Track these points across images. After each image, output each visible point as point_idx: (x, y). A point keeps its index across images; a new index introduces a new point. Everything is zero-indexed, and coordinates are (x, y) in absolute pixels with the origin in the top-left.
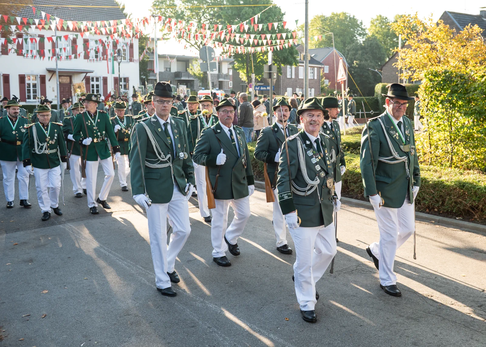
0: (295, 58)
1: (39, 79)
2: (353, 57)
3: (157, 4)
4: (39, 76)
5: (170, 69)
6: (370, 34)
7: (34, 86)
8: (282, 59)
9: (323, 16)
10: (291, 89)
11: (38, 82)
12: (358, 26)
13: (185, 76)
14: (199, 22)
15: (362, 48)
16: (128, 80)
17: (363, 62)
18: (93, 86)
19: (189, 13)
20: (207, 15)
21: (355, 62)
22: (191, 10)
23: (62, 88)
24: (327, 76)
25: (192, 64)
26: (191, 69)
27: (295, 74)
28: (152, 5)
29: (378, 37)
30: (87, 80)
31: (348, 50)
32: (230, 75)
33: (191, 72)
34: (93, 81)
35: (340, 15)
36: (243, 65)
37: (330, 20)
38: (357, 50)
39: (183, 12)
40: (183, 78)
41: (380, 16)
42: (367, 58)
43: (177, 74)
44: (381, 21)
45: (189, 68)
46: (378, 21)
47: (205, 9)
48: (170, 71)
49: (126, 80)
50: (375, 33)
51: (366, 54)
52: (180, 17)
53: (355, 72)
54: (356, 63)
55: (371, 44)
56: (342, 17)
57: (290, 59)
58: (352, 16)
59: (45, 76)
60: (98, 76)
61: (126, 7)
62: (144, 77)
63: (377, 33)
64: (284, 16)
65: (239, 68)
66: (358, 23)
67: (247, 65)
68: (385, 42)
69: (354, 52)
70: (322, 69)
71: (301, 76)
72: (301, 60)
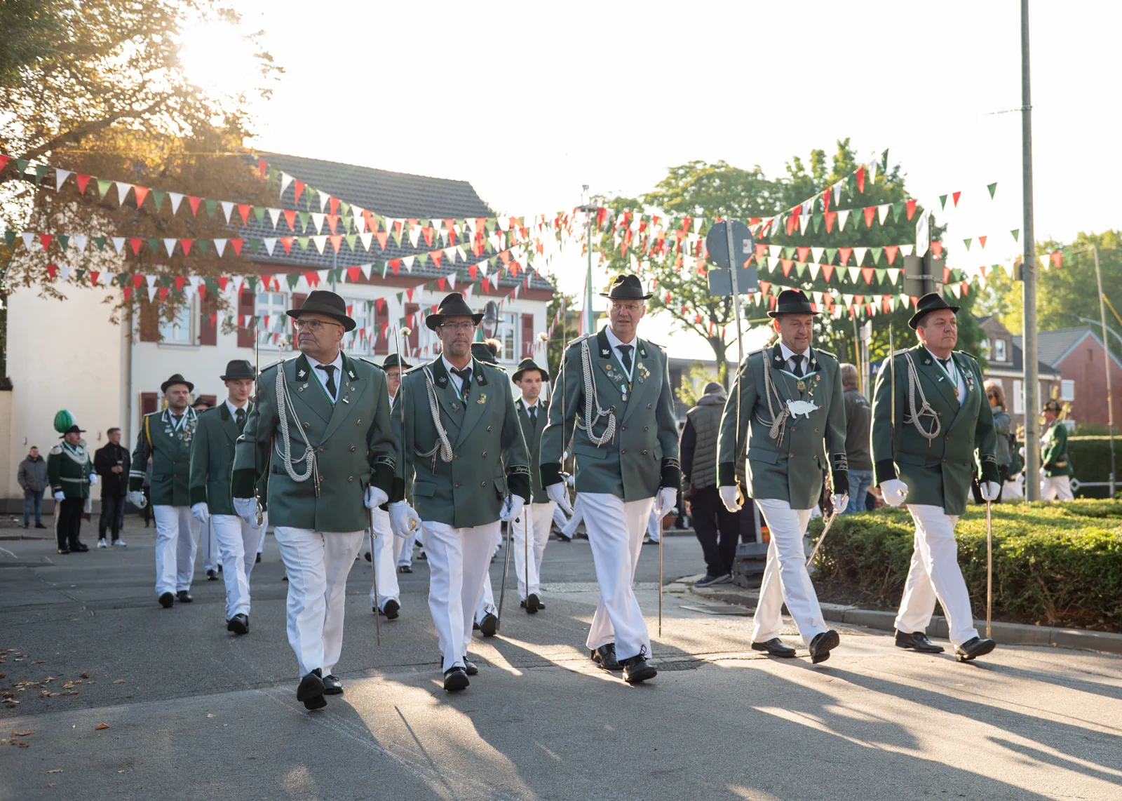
70: (1056, 387)
72: (992, 359)
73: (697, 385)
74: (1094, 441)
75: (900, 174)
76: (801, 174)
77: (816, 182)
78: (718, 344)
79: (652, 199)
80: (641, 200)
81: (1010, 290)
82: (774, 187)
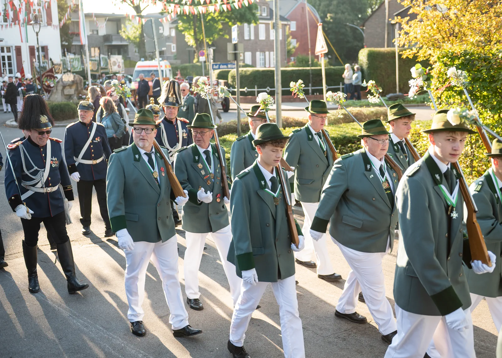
0: (254, 15)
5: (97, 31)
8: (239, 16)
10: (250, 53)
13: (116, 40)
16: (47, 50)
17: (339, 15)
18: (3, 58)
21: (328, 15)
24: (294, 35)
25: (125, 24)
26: (124, 32)
27: (254, 34)
32: (172, 37)
33: (124, 36)
34: (3, 51)
36: (190, 25)
40: (114, 43)
42: (344, 10)
43: (107, 38)
45: (121, 29)
48: (98, 33)
49: (45, 49)
51: (343, 4)
53: (329, 29)
54: (331, 18)
57: (249, 16)
60: (9, 44)
62: (67, 44)
65: (185, 29)
67: (194, 25)
69: (328, 3)
70: (288, 26)
71: (262, 37)
72: (261, 15)
73: (129, 29)
74: (303, 70)
78: (137, 9)
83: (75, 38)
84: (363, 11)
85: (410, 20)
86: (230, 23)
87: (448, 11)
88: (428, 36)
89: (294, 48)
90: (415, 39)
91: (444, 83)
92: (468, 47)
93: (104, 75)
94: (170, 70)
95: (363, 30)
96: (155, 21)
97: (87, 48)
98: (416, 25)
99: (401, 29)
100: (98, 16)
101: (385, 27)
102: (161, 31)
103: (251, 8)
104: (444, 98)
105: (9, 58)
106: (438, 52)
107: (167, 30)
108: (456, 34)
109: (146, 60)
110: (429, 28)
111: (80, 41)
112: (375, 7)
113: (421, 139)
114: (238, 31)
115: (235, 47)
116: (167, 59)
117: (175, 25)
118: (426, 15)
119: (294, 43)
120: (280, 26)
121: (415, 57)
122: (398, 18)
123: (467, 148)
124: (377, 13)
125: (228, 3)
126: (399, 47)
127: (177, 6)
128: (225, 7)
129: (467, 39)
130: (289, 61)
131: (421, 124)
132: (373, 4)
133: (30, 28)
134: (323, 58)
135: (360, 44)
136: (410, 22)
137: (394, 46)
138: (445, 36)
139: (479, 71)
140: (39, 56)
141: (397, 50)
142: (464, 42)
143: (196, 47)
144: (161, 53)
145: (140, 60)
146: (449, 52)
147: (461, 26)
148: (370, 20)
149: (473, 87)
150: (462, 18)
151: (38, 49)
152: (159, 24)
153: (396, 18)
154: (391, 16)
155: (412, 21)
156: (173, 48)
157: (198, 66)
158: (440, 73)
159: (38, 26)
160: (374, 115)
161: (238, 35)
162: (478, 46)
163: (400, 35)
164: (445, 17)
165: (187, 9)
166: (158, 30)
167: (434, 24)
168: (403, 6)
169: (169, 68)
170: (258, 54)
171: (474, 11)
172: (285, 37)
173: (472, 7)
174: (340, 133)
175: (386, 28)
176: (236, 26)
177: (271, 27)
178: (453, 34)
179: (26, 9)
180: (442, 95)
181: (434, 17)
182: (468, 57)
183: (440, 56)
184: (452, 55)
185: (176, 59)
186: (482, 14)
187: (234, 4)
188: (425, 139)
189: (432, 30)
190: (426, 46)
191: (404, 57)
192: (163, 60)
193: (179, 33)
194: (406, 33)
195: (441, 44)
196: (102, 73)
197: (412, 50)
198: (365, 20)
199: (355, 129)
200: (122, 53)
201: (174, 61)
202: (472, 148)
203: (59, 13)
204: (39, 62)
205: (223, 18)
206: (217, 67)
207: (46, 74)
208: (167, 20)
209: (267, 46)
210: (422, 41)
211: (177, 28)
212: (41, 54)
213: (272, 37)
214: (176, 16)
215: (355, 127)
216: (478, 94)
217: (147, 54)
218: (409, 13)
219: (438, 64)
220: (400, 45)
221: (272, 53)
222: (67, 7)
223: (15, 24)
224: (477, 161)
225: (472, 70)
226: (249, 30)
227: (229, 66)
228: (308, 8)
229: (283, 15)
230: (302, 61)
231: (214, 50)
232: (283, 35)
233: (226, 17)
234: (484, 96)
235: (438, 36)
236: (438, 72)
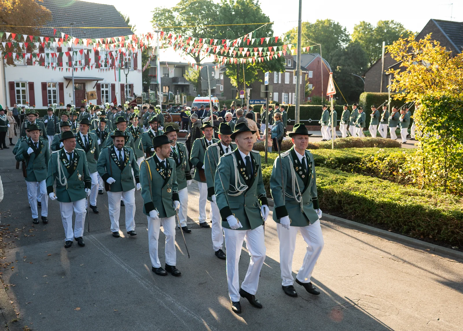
0: (282, 65)
1: (58, 86)
2: (336, 63)
3: (157, 16)
4: (58, 84)
5: (168, 74)
6: (353, 40)
7: (54, 92)
8: (270, 66)
9: (308, 23)
10: (277, 93)
11: (57, 89)
12: (341, 32)
13: (181, 81)
14: (195, 31)
15: (345, 53)
16: (133, 87)
17: (346, 67)
18: (103, 91)
19: (185, 24)
20: (202, 25)
21: (338, 67)
22: (187, 21)
23: (77, 94)
24: (311, 81)
25: (188, 70)
26: (187, 75)
27: (281, 79)
28: (153, 17)
29: (361, 43)
30: (98, 86)
31: (331, 56)
32: (221, 80)
33: (187, 78)
34: (103, 87)
35: (325, 22)
36: (234, 72)
37: (315, 27)
38: (340, 56)
39: (181, 23)
40: (179, 83)
41: (364, 22)
42: (350, 64)
43: (174, 80)
44: (365, 27)
45: (185, 74)
46: (361, 27)
47: (199, 20)
48: (168, 76)
49: (131, 86)
50: (358, 39)
51: (349, 59)
52: (177, 27)
53: (338, 77)
55: (354, 50)
56: (326, 24)
57: (278, 66)
58: (336, 23)
59: (63, 83)
60: (107, 82)
61: (130, 20)
62: (146, 83)
63: (360, 39)
64: (272, 25)
65: (231, 74)
66: (342, 29)
67: (237, 71)
68: (367, 48)
69: (338, 57)
70: (307, 75)
71: (287, 82)
72: (287, 66)
73: (191, 74)
75: (259, 3)
76: (226, 3)
77: (231, 6)
78: (197, 59)
79: (176, 10)
80: (171, 10)
81: (294, 38)
82: (217, 6)
83: (152, 79)
84: (364, 64)
85: (401, 71)
86: (264, 71)
87: (431, 66)
88: (414, 84)
89: (311, 90)
90: (404, 86)
91: (426, 120)
92: (446, 93)
93: (171, 106)
94: (218, 104)
95: (364, 78)
96: (209, 67)
97: (160, 86)
98: (405, 75)
99: (393, 78)
100: (170, 64)
101: (380, 77)
102: (213, 75)
103: (280, 60)
104: (426, 131)
105: (107, 92)
106: (422, 97)
107: (217, 75)
108: (437, 83)
109: (201, 96)
110: (416, 78)
111: (156, 81)
112: (373, 62)
113: (406, 163)
114: (269, 76)
115: (267, 87)
116: (216, 96)
117: (223, 71)
118: (414, 68)
119: (310, 87)
120: (301, 73)
121: (404, 100)
122: (391, 70)
123: (442, 171)
124: (375, 66)
125: (262, 56)
126: (391, 92)
127: (225, 58)
128: (260, 59)
129: (445, 87)
130: (306, 100)
131: (406, 151)
132: (372, 60)
133: (122, 71)
134: (332, 98)
135: (361, 89)
136: (401, 73)
137: (387, 91)
138: (428, 84)
139: (454, 111)
140: (127, 91)
141: (389, 94)
142: (443, 90)
143: (238, 88)
144: (213, 91)
145: (197, 96)
146: (431, 97)
147: (441, 77)
148: (369, 71)
149: (449, 124)
150: (442, 72)
151: (126, 86)
152: (212, 69)
153: (390, 69)
154: (386, 68)
155: (403, 73)
156: (222, 88)
157: (239, 101)
158: (423, 112)
159: (127, 70)
160: (370, 143)
161: (269, 79)
162: (454, 93)
163: (392, 82)
164: (429, 70)
165: (232, 60)
166: (211, 74)
167: (420, 75)
168: (396, 61)
169: (217, 102)
170: (283, 94)
171: (452, 66)
172: (304, 82)
173: (450, 63)
174: (342, 154)
175: (382, 78)
176: (268, 72)
177: (294, 74)
178: (434, 83)
179: (120, 58)
180: (424, 130)
181: (419, 70)
182: (446, 101)
183: (424, 99)
184: (433, 99)
185: (223, 96)
186: (458, 68)
187: (267, 57)
188: (409, 162)
189: (418, 80)
190: (413, 92)
191: (395, 99)
192: (213, 96)
193: (226, 77)
194: (398, 81)
195: (425, 90)
196: (170, 104)
197: (402, 94)
198: (365, 72)
199: (354, 152)
200: (185, 91)
201: (221, 98)
202: (446, 171)
203: (142, 61)
204: (127, 95)
205: (258, 67)
206: (252, 102)
207: (132, 104)
208: (217, 67)
209: (290, 88)
210: (410, 87)
211: (225, 74)
212: (128, 89)
213: (295, 82)
214: (224, 65)
215: (355, 151)
216: (453, 130)
217: (202, 92)
218: (400, 66)
219: (422, 105)
220: (392, 90)
221: (294, 94)
222: (148, 57)
223: (112, 68)
224: (450, 181)
225: (449, 111)
226: (277, 77)
227: (262, 102)
228: (322, 61)
229: (303, 66)
230: (316, 101)
231: (250, 90)
232: (302, 81)
233: (261, 66)
234: (457, 131)
235: (423, 84)
236: (421, 111)
